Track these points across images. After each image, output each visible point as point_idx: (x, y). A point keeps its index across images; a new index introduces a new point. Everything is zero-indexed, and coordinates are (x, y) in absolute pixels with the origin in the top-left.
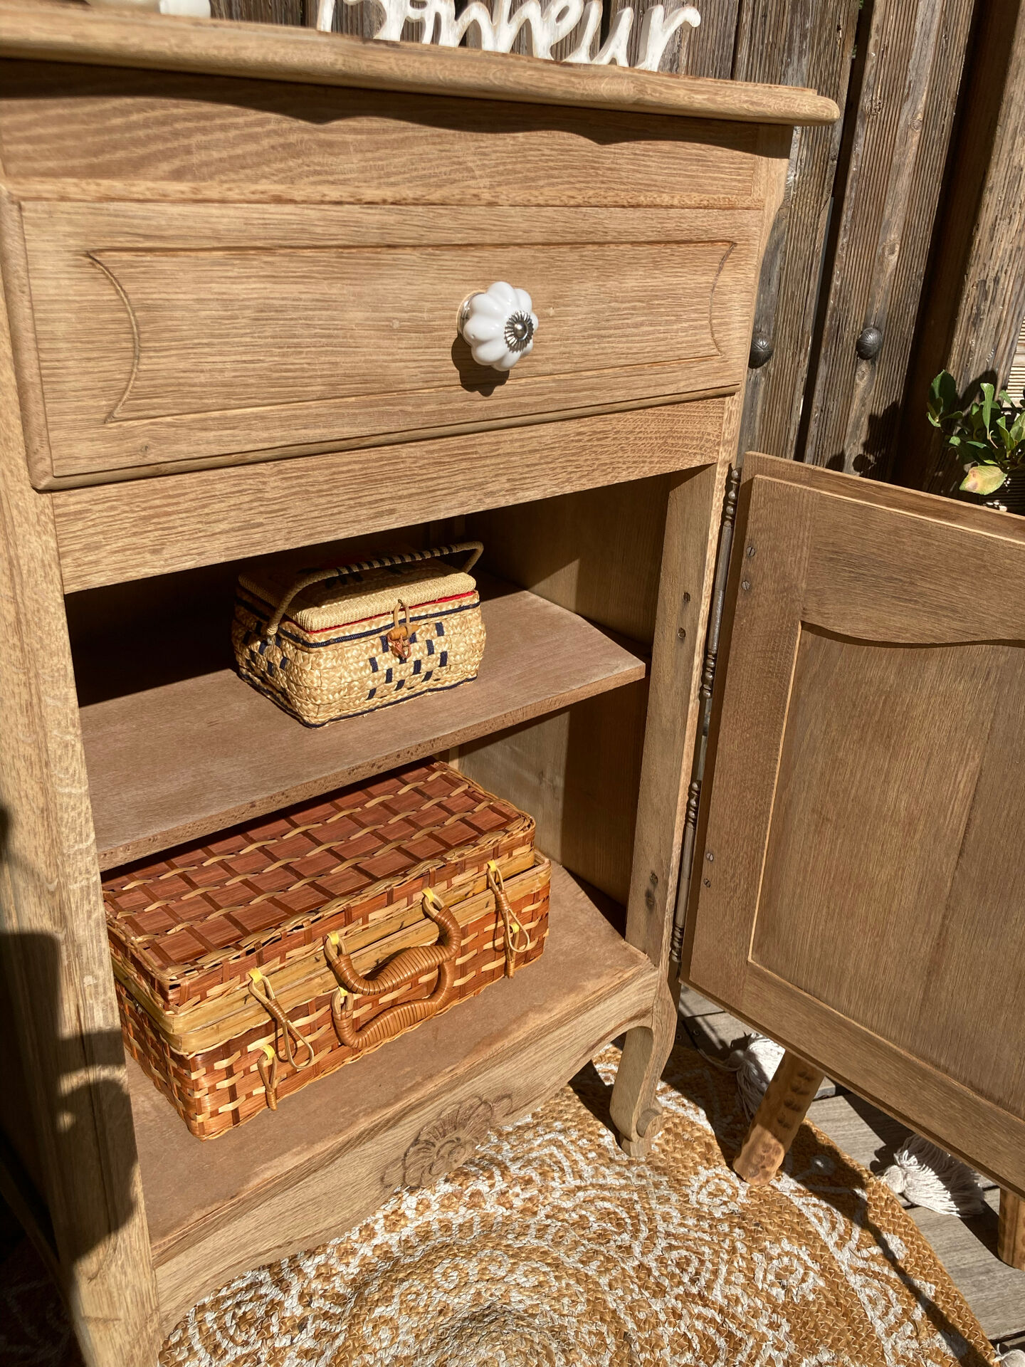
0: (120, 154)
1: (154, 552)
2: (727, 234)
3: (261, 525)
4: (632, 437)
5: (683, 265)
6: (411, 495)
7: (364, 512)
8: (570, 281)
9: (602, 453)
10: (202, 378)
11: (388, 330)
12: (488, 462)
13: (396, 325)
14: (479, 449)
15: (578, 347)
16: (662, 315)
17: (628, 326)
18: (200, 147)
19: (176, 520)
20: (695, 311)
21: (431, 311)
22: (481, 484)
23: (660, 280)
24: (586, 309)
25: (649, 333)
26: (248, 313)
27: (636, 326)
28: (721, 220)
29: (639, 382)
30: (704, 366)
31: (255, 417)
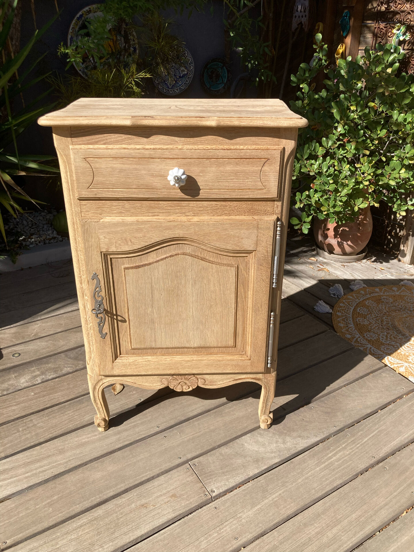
0: (93, 141)
1: (100, 214)
2: (266, 156)
3: (124, 213)
4: (236, 208)
5: (248, 164)
6: (163, 212)
7: (150, 214)
8: (207, 167)
9: (225, 211)
10: (108, 182)
11: (152, 175)
12: (186, 208)
13: (155, 175)
14: (182, 204)
15: (211, 183)
16: (241, 177)
17: (228, 179)
18: (109, 139)
19: (105, 209)
20: (254, 177)
21: (164, 172)
22: (184, 213)
23: (238, 168)
24: (212, 174)
25: (236, 182)
26: (117, 170)
27: (231, 179)
28: (262, 153)
29: (234, 194)
30: (260, 191)
31: (120, 191)
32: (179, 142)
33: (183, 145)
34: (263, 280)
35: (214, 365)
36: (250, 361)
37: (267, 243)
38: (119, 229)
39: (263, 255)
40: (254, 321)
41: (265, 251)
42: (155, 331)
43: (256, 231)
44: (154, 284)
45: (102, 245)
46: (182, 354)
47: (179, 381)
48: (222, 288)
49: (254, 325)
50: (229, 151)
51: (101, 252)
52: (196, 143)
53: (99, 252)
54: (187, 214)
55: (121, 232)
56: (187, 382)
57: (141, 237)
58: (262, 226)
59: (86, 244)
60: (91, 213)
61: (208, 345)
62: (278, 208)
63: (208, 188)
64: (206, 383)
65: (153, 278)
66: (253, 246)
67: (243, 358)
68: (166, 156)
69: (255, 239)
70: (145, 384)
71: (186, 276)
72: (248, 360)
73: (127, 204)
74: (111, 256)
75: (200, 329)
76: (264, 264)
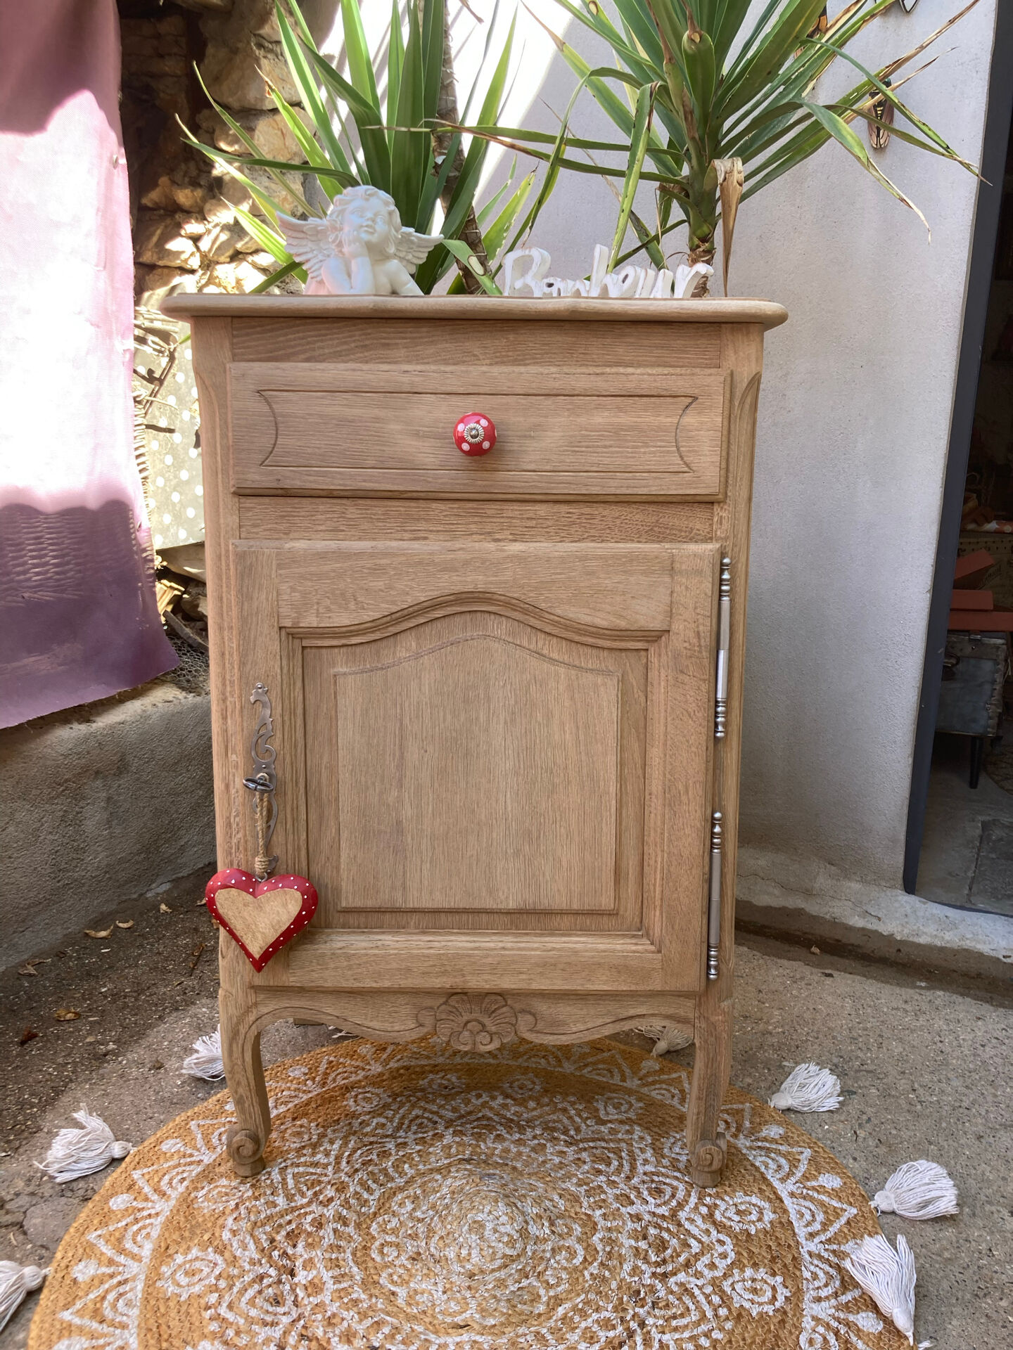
0: (283, 352)
1: (285, 534)
2: (690, 392)
3: (343, 531)
4: (618, 522)
5: (646, 411)
6: (438, 531)
7: (407, 535)
8: (546, 417)
9: (590, 528)
10: (309, 450)
11: (417, 435)
12: (495, 520)
13: (421, 433)
14: (487, 511)
15: (556, 456)
16: (630, 441)
17: (598, 446)
19: (297, 520)
20: (661, 441)
21: (443, 428)
22: (489, 533)
23: (624, 419)
24: (560, 434)
25: (617, 452)
26: (334, 422)
27: (605, 447)
28: (680, 383)
29: (612, 483)
30: (675, 478)
31: (336, 472)
32: (481, 357)
33: (491, 364)
34: (689, 715)
35: (561, 966)
36: (659, 956)
37: (698, 611)
38: (327, 568)
39: (686, 645)
40: (669, 833)
41: (691, 634)
42: (406, 857)
43: (667, 579)
44: (406, 721)
45: (284, 611)
46: (474, 929)
47: (465, 1018)
48: (582, 737)
49: (669, 846)
50: (599, 378)
51: (280, 628)
52: (522, 360)
53: (276, 629)
54: (497, 536)
55: (333, 574)
56: (487, 1021)
57: (382, 591)
58: (684, 567)
59: (246, 607)
60: (265, 530)
61: (545, 903)
62: (721, 524)
63: (548, 468)
64: (539, 1027)
65: (407, 704)
66: (661, 617)
67: (640, 948)
68: (449, 389)
69: (667, 599)
70: (371, 1024)
71: (489, 700)
72: (653, 952)
73: (352, 510)
74: (305, 643)
75: (524, 856)
76: (691, 668)
